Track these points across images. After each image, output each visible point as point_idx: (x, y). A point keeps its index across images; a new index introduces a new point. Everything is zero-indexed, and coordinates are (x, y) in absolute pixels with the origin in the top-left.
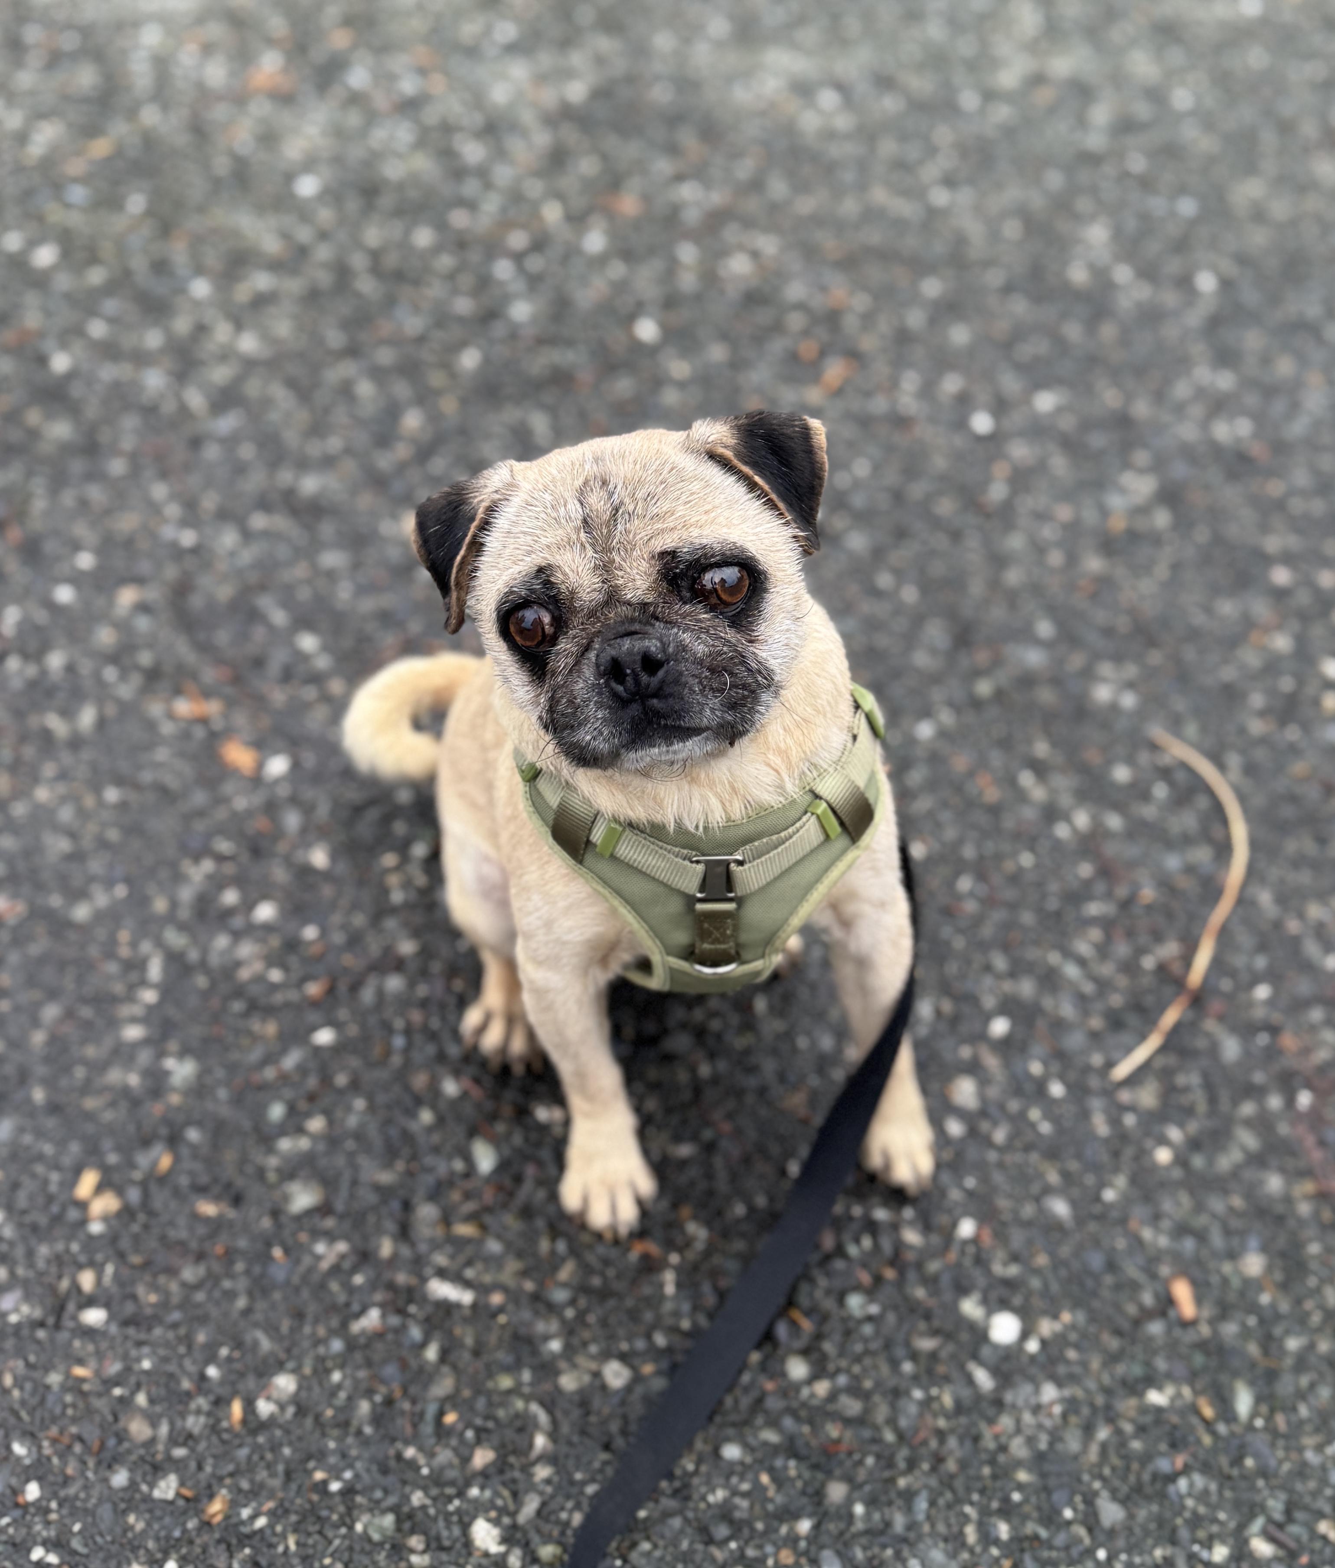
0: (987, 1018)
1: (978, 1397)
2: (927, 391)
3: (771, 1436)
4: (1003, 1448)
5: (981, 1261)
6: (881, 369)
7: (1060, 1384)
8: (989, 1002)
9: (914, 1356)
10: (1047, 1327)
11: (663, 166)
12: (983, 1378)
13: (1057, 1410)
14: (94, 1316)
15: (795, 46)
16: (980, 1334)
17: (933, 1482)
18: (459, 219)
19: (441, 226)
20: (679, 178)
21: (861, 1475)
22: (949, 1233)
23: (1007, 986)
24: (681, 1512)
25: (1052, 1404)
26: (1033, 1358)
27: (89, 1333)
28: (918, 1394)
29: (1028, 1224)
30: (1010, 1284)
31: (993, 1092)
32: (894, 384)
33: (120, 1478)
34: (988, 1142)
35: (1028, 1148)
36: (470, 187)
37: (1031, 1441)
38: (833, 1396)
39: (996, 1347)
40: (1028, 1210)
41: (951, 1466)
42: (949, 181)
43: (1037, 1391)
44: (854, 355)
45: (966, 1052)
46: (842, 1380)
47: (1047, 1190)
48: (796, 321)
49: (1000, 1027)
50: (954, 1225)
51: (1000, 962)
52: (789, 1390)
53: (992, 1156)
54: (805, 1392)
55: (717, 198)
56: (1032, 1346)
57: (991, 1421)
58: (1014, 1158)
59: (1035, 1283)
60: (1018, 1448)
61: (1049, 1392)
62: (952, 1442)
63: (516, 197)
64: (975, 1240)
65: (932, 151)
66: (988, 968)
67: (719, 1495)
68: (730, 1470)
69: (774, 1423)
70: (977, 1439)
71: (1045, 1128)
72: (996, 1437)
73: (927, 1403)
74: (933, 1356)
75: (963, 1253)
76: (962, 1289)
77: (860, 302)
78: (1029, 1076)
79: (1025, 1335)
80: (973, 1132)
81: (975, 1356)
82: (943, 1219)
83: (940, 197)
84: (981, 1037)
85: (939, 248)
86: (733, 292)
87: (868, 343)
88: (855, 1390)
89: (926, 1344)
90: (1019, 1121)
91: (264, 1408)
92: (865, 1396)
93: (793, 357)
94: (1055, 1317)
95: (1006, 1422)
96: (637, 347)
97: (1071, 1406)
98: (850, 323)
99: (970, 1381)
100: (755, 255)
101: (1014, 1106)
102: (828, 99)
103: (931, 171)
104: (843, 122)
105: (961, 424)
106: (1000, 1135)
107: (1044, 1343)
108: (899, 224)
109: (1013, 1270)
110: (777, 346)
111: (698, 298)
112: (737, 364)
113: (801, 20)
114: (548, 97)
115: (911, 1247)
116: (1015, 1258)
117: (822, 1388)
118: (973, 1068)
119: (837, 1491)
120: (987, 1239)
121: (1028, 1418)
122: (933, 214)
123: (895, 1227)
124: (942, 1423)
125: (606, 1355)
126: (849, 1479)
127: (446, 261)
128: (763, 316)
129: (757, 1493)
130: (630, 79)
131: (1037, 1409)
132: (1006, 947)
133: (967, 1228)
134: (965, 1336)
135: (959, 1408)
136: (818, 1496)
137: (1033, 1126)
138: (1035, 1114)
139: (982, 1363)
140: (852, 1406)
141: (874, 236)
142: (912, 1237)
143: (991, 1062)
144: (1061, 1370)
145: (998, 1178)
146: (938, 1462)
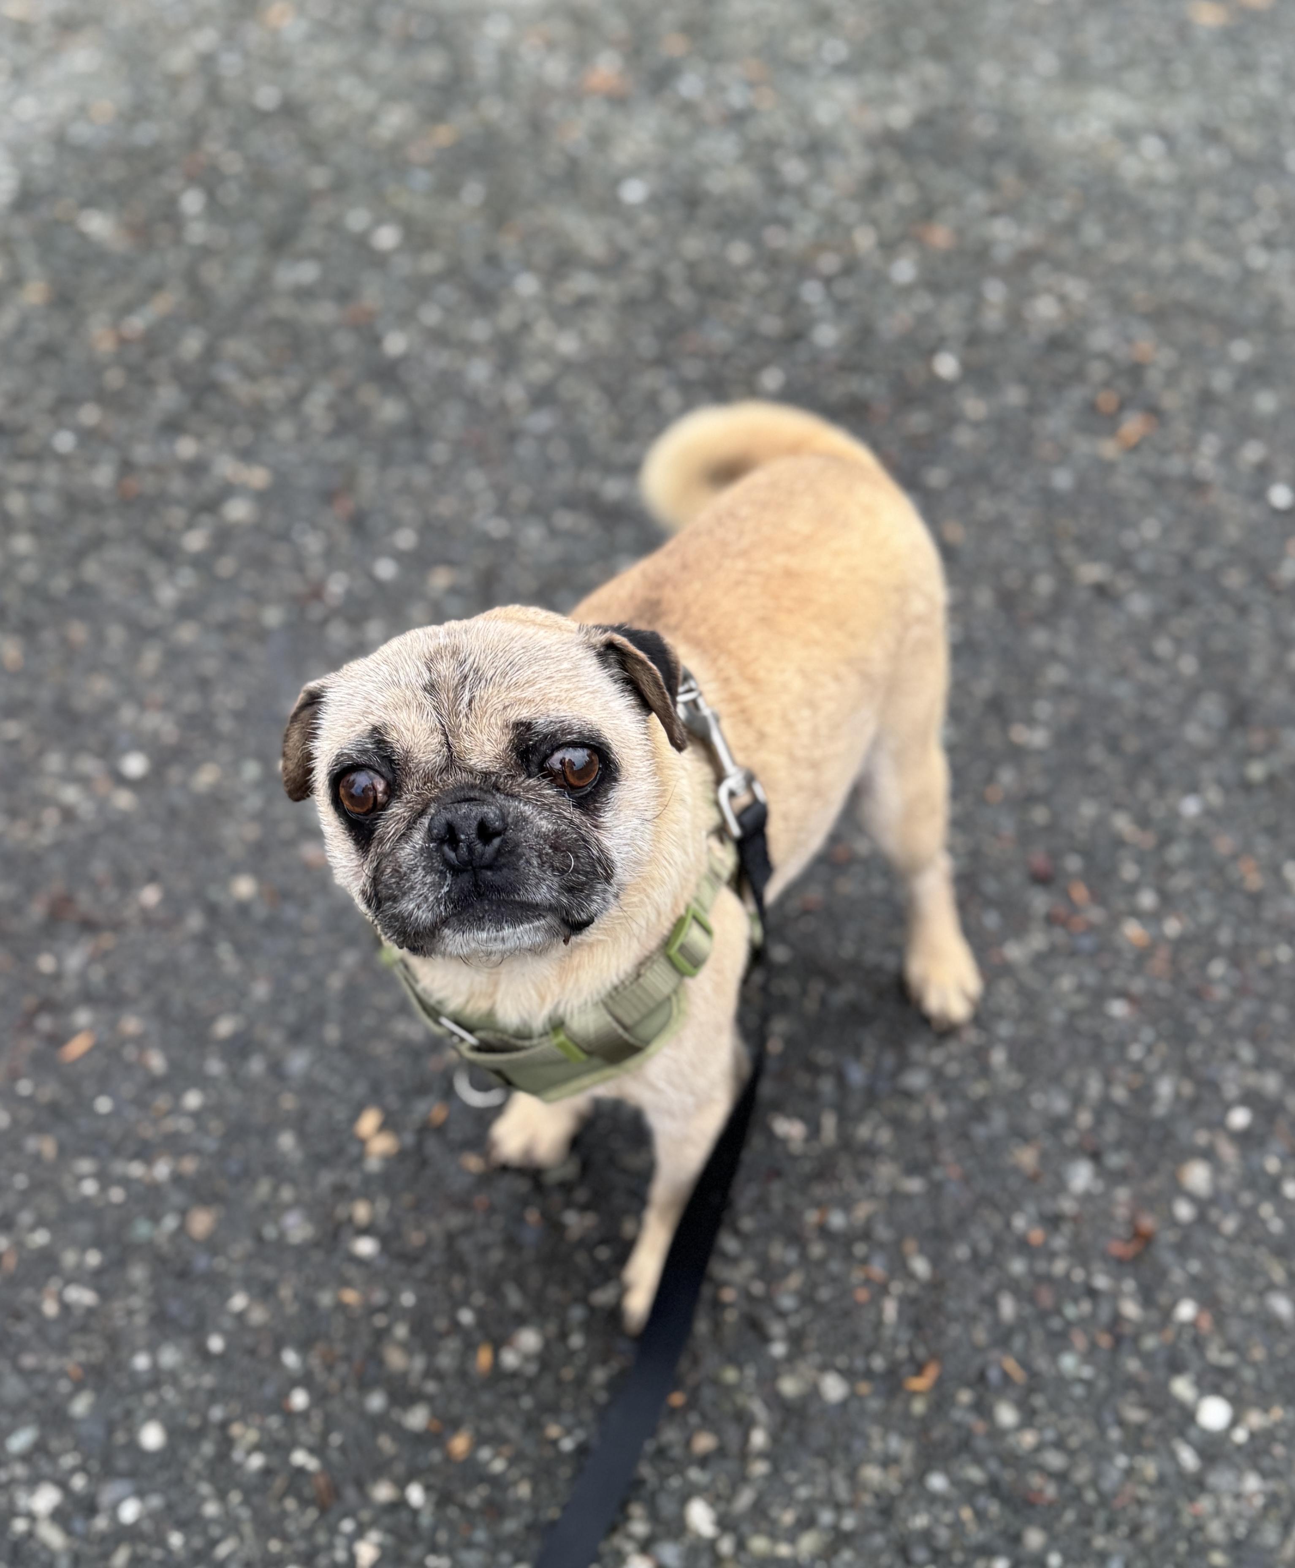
0: (1227, 1107)
1: (1180, 1473)
2: (1227, 456)
3: (975, 1474)
4: (1200, 1528)
5: (1198, 1343)
6: (1181, 429)
7: (1265, 1475)
8: (1231, 1091)
9: (1121, 1423)
10: (1255, 1419)
11: (978, 201)
12: (1188, 1458)
13: (1259, 1502)
14: (365, 1247)
15: (1122, 89)
16: (1189, 1415)
17: (1128, 1547)
18: (774, 237)
19: (756, 242)
20: (994, 213)
21: (1059, 1527)
22: (1167, 1313)
23: (1251, 1079)
24: (883, 1529)
25: (1254, 1494)
26: (1239, 1448)
27: (360, 1262)
28: (1122, 1461)
29: (1248, 1317)
30: (1226, 1373)
31: (1227, 1182)
32: (1193, 446)
33: (377, 1401)
34: (1215, 1230)
35: (1256, 1243)
36: (787, 206)
37: (1229, 1527)
38: (1039, 1448)
39: (1204, 1432)
40: (1249, 1304)
41: (1148, 1535)
42: (1269, 243)
43: (1240, 1478)
44: (1154, 412)
45: (1202, 1138)
46: (1050, 1435)
47: (1271, 1287)
48: (1097, 370)
49: (1240, 1118)
50: (1174, 1304)
51: (1246, 1053)
52: (996, 1433)
53: (1219, 1245)
54: (1011, 1440)
55: (1029, 237)
56: (1240, 1435)
57: (1192, 1499)
58: (1241, 1250)
59: (1248, 1374)
60: (1216, 1530)
61: (1252, 1483)
62: (1150, 1514)
63: (831, 219)
64: (1193, 1324)
65: (1253, 209)
66: (1233, 1057)
67: (920, 1521)
68: (933, 1499)
69: (979, 1462)
70: (1176, 1513)
71: (1276, 1226)
72: (1196, 1517)
73: (1130, 1472)
74: (1141, 1428)
75: (1179, 1335)
76: (1176, 1367)
77: (1165, 357)
78: (1263, 1172)
79: (1235, 1422)
80: (1201, 1218)
81: (1182, 1434)
82: (1163, 1298)
83: (1258, 259)
84: (1219, 1125)
85: (1253, 310)
86: (1036, 336)
87: (1170, 401)
88: (1059, 1444)
89: (1135, 1415)
90: (1250, 1215)
91: (510, 1359)
92: (1071, 1453)
93: (1091, 408)
94: (1266, 1410)
95: (1205, 1504)
96: (935, 382)
97: (1273, 1500)
98: (1154, 378)
99: (1173, 1456)
100: (1063, 299)
101: (1246, 1198)
102: (1151, 146)
103: (1251, 231)
104: (1164, 172)
105: (1259, 495)
106: (1230, 1225)
107: (1253, 1435)
108: (1214, 283)
109: (1228, 1359)
110: (1076, 395)
111: (1001, 338)
112: (1033, 409)
113: (1130, 63)
114: (871, 120)
115: (1128, 1320)
116: (1230, 1347)
117: (1029, 1439)
118: (1208, 1154)
119: (1034, 1539)
120: (1206, 1323)
121: (1228, 1504)
122: (1248, 275)
123: (1115, 1295)
124: (1143, 1492)
125: (824, 1367)
126: (1047, 1527)
127: (757, 279)
128: (1065, 363)
129: (957, 1526)
130: (954, 109)
131: (1238, 1496)
132: (1254, 1039)
133: (1186, 1311)
134: (1174, 1414)
135: (1161, 1482)
136: (1016, 1539)
137: (1263, 1222)
138: (1267, 1210)
139: (1189, 1442)
140: (1055, 1460)
141: (1187, 292)
142: (1131, 1309)
143: (1228, 1151)
144: (1266, 1463)
145: (1223, 1267)
146: (1135, 1530)
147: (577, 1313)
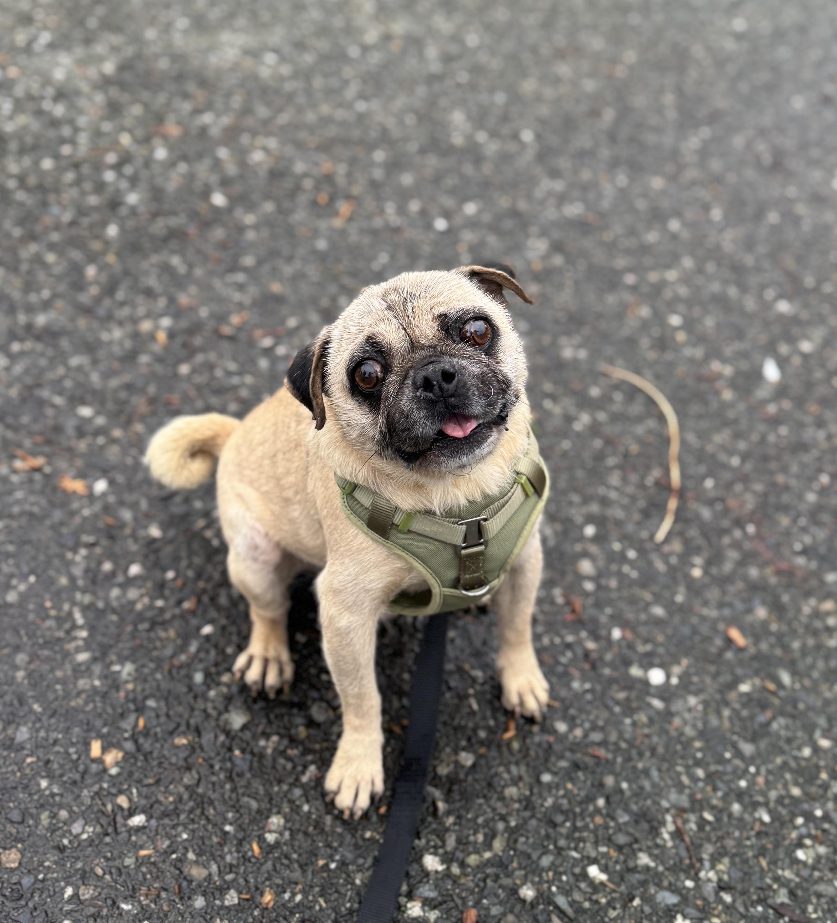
0: (581, 528)
1: (658, 712)
2: (402, 210)
3: (563, 764)
4: (682, 734)
5: (631, 646)
6: (370, 204)
7: (696, 694)
8: (579, 519)
9: (617, 703)
10: (677, 670)
11: (186, 107)
12: (657, 704)
13: (700, 707)
14: (138, 820)
15: (235, 30)
16: (646, 683)
17: (654, 761)
18: (66, 150)
19: (56, 156)
20: (197, 112)
21: (618, 768)
22: (608, 638)
23: (585, 510)
24: (533, 816)
25: (696, 705)
26: (677, 687)
27: (139, 829)
28: (628, 721)
29: (646, 623)
30: (649, 655)
31: (601, 563)
32: (382, 211)
33: (199, 902)
34: (607, 589)
35: (630, 586)
36: (66, 131)
37: (694, 726)
38: (586, 735)
39: (657, 687)
40: (643, 617)
41: (660, 750)
42: (362, 96)
43: (686, 701)
44: (349, 197)
45: (578, 547)
46: (587, 725)
47: (648, 605)
48: (308, 184)
49: (590, 531)
50: (609, 633)
51: (576, 498)
52: (562, 738)
53: (614, 595)
54: (571, 737)
55: (226, 120)
56: (674, 681)
57: (670, 723)
58: (625, 593)
59: (661, 650)
60: (689, 731)
61: (692, 701)
62: (655, 739)
63: (97, 134)
64: (623, 638)
65: (346, 83)
66: (571, 503)
67: (549, 802)
68: (549, 786)
69: (561, 757)
70: (667, 732)
71: (634, 574)
72: (677, 729)
73: (634, 724)
74: (628, 699)
75: (620, 647)
76: (627, 663)
77: (341, 169)
78: (614, 552)
79: (668, 676)
80: (599, 587)
81: (648, 694)
82: (603, 633)
83: (361, 106)
84: (582, 538)
85: (373, 134)
86: (263, 173)
87: (356, 190)
88: (594, 728)
89: (621, 695)
90: (620, 575)
91: (271, 838)
92: (602, 729)
93: (314, 203)
94: (679, 663)
95: (677, 721)
96: (216, 210)
97: (706, 704)
98: (341, 180)
99: (649, 705)
100: (265, 149)
101: (614, 567)
102: (270, 58)
103: (351, 92)
104: (285, 70)
105: (429, 226)
106: (613, 583)
107: (680, 678)
108: (343, 123)
109: (648, 647)
110: (303, 199)
111: (241, 177)
112: (281, 211)
113: (231, 15)
114: (92, 72)
115: (593, 651)
116: (646, 641)
117: (578, 732)
118: (585, 554)
119: (609, 781)
120: (629, 635)
121: (687, 716)
122: (360, 116)
123: (580, 642)
124: (646, 731)
125: (456, 751)
126: (612, 772)
127: (70, 176)
128: (288, 184)
129: (568, 795)
130: (138, 56)
131: (690, 710)
132: (575, 490)
133: (616, 634)
134: (638, 686)
135: (651, 721)
136: (601, 785)
137: (627, 576)
138: (626, 569)
139: (654, 696)
140: (596, 737)
141: (332, 131)
142: (591, 645)
143: (593, 549)
144: (693, 688)
145: (622, 605)
146: (653, 750)
147: (297, 792)
